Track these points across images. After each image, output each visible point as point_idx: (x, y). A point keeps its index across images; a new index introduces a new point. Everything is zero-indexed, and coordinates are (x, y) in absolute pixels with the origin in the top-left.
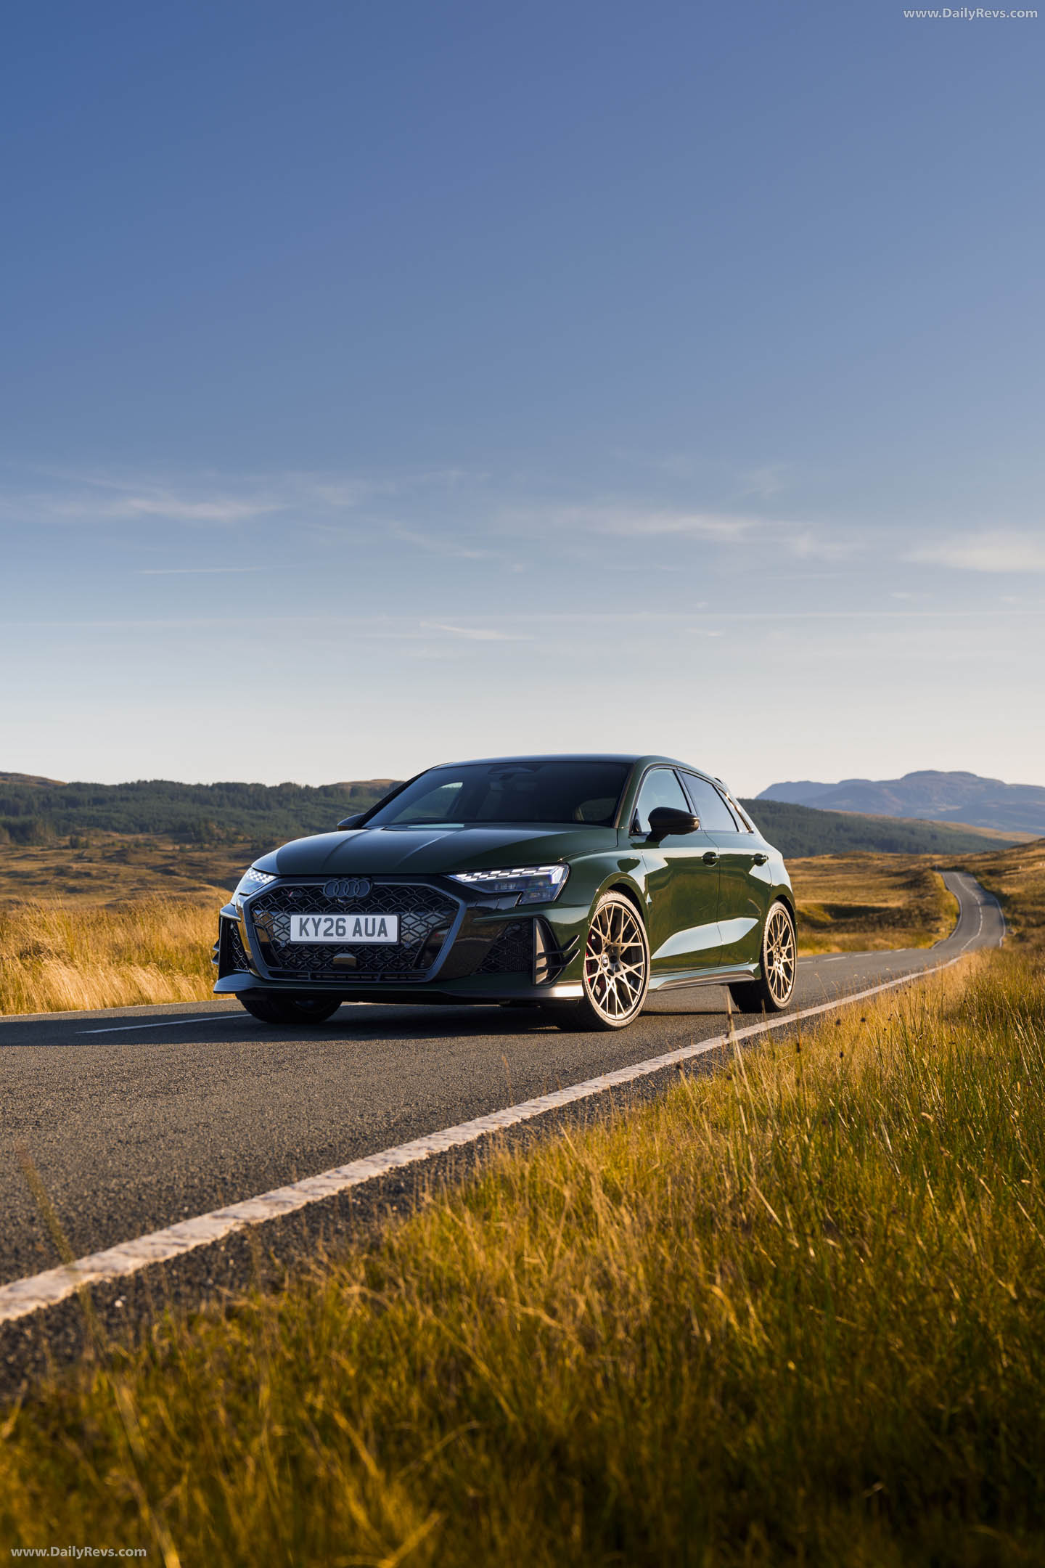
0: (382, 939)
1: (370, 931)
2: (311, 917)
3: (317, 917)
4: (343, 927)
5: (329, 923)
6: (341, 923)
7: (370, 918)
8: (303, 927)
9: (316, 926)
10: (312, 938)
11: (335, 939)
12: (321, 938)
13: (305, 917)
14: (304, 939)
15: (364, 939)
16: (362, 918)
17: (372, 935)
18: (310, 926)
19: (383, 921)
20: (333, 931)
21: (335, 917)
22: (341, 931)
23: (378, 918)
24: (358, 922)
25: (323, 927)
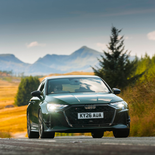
0: (100, 117)
1: (97, 116)
2: (83, 113)
3: (84, 113)
4: (91, 115)
5: (87, 115)
6: (90, 114)
7: (97, 113)
8: (81, 116)
9: (84, 115)
10: (83, 118)
11: (89, 118)
12: (86, 118)
13: (81, 114)
14: (81, 118)
15: (96, 118)
16: (95, 113)
17: (98, 117)
18: (83, 116)
19: (100, 114)
20: (88, 116)
21: (89, 113)
22: (90, 116)
23: (99, 113)
24: (94, 114)
25: (86, 115)
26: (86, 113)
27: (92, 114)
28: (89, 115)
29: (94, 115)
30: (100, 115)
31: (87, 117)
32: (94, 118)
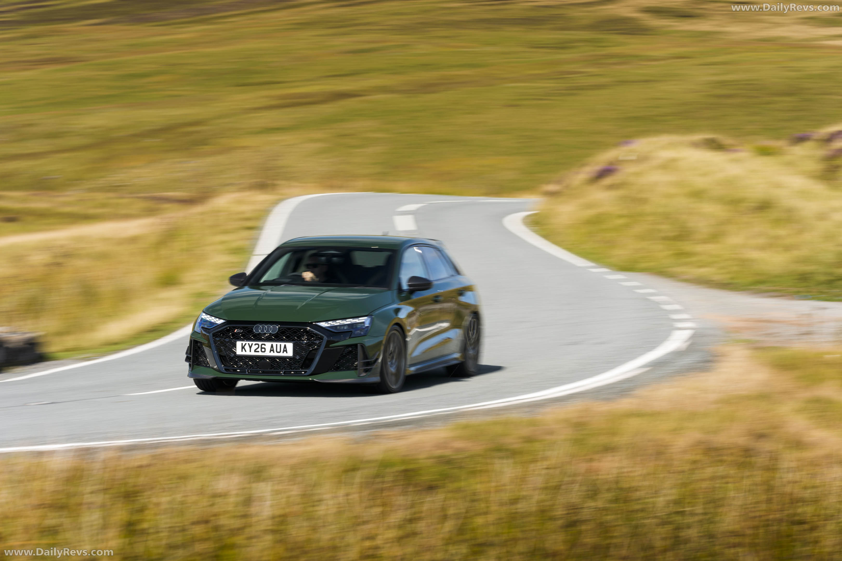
0: (285, 354)
1: (278, 350)
2: (247, 343)
3: (250, 343)
4: (265, 348)
5: (257, 346)
6: (263, 346)
7: (279, 344)
8: (243, 348)
9: (250, 347)
10: (248, 353)
11: (260, 354)
12: (253, 353)
13: (244, 343)
14: (244, 353)
15: (275, 354)
16: (274, 344)
20: (259, 350)
21: (260, 343)
22: (263, 350)
23: (283, 344)
24: (272, 346)
25: (254, 347)
26: (254, 343)
27: (268, 345)
28: (262, 348)
30: (285, 350)
31: (255, 351)
32: (272, 354)
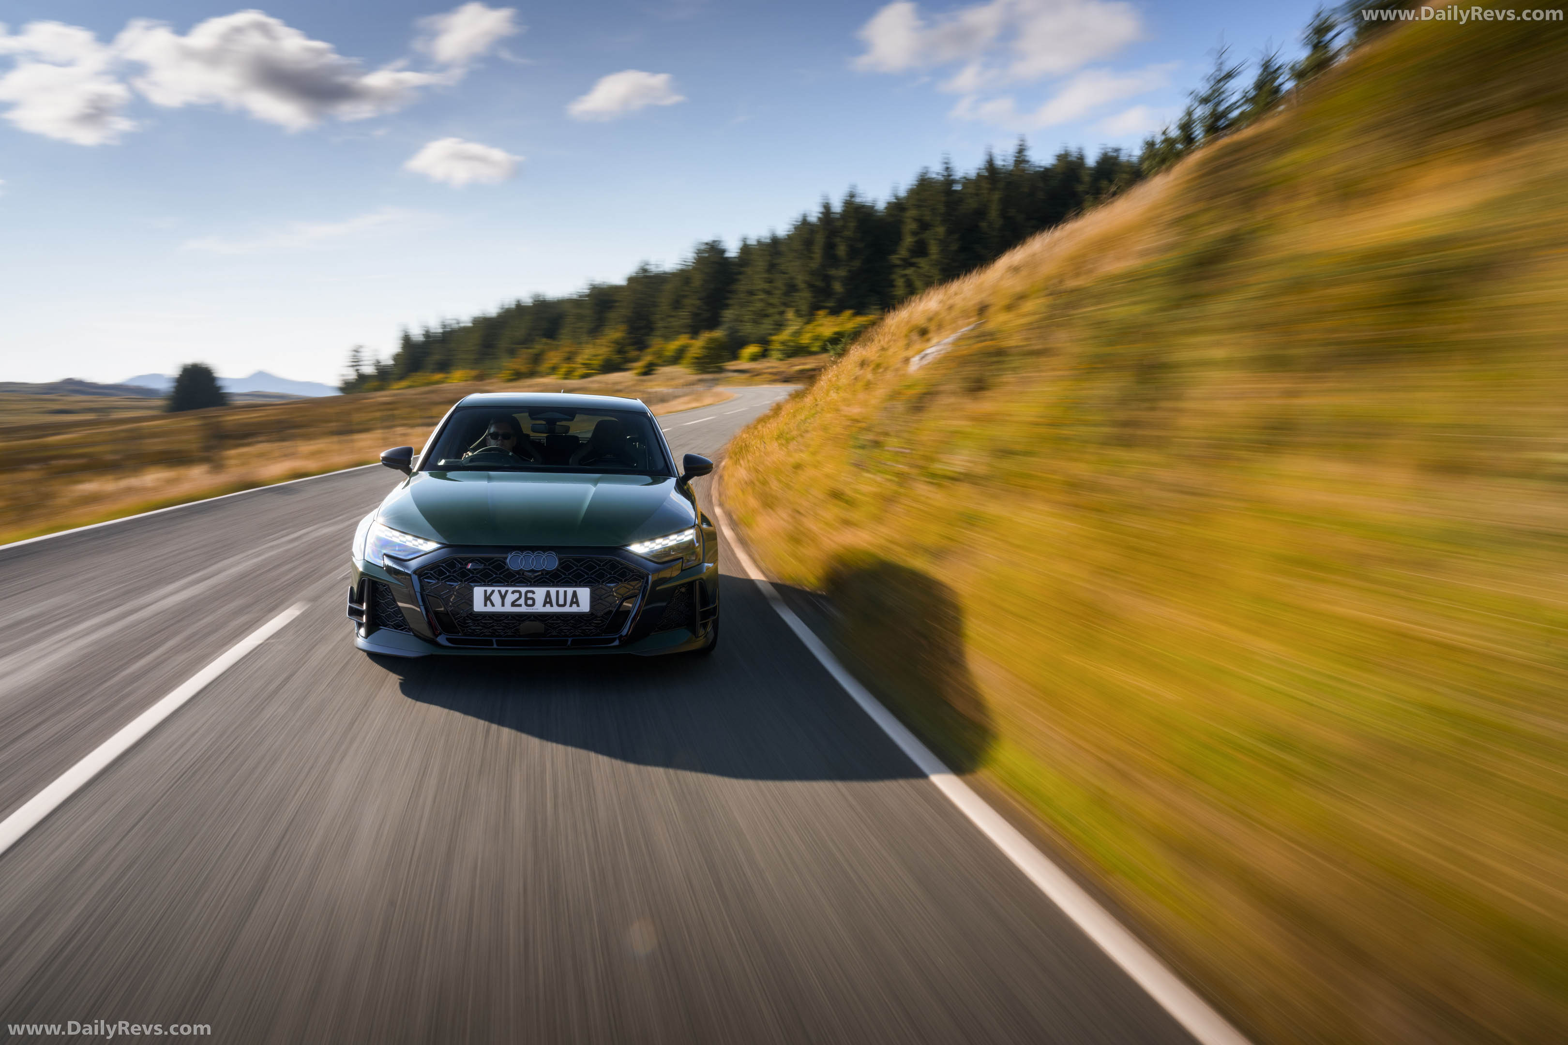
0: (574, 609)
1: (561, 602)
2: (497, 589)
3: (503, 590)
4: (533, 599)
5: (517, 595)
6: (530, 595)
7: (562, 590)
9: (503, 597)
10: (498, 608)
11: (524, 609)
14: (489, 609)
16: (553, 590)
19: (575, 594)
20: (522, 601)
21: (523, 590)
24: (548, 594)
25: (510, 598)
26: (511, 589)
27: (540, 593)
28: (527, 599)
29: (548, 601)
30: (575, 600)
